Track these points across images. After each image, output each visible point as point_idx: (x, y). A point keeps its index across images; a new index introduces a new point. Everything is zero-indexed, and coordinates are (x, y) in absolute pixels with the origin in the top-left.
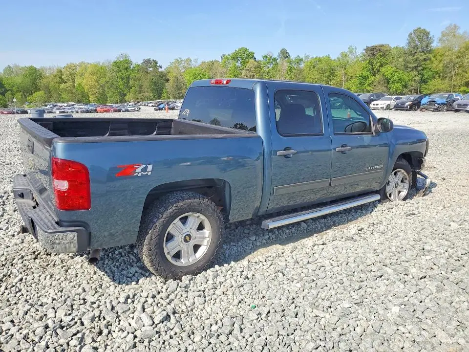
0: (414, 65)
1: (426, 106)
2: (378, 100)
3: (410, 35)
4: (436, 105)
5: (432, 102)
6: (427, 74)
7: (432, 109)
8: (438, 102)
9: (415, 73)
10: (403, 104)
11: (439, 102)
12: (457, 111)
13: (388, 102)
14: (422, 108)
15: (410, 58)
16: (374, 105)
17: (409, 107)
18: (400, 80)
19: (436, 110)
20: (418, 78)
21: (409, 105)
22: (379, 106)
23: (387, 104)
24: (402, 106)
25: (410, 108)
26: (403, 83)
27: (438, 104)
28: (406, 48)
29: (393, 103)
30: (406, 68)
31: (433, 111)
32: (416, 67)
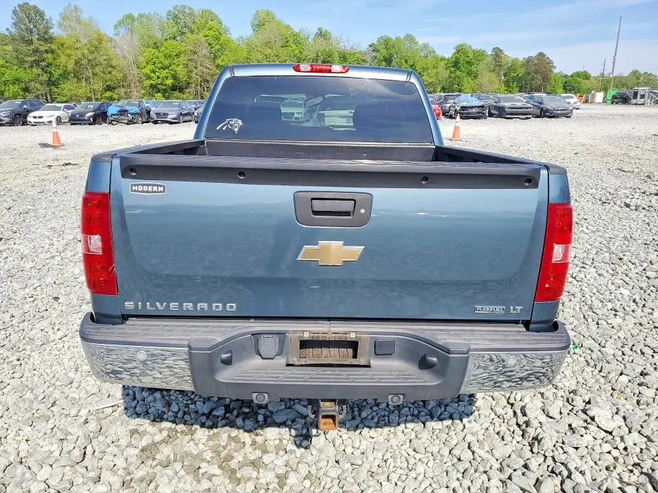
0: (33, 59)
1: (115, 117)
2: (37, 109)
3: (15, 12)
4: (129, 115)
5: (123, 112)
6: (57, 73)
7: (126, 122)
8: (130, 112)
9: (36, 70)
10: (82, 114)
11: (133, 112)
12: (156, 122)
13: (57, 113)
14: (112, 121)
15: (24, 48)
16: (35, 117)
17: (91, 119)
18: (17, 80)
19: (130, 122)
20: (45, 77)
21: (91, 117)
22: (45, 120)
23: (55, 117)
24: (81, 118)
25: (94, 120)
26: (23, 85)
27: (132, 114)
28: (13, 30)
29: (64, 114)
30: (22, 62)
31: (128, 124)
32: (37, 63)
